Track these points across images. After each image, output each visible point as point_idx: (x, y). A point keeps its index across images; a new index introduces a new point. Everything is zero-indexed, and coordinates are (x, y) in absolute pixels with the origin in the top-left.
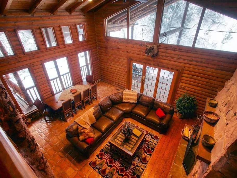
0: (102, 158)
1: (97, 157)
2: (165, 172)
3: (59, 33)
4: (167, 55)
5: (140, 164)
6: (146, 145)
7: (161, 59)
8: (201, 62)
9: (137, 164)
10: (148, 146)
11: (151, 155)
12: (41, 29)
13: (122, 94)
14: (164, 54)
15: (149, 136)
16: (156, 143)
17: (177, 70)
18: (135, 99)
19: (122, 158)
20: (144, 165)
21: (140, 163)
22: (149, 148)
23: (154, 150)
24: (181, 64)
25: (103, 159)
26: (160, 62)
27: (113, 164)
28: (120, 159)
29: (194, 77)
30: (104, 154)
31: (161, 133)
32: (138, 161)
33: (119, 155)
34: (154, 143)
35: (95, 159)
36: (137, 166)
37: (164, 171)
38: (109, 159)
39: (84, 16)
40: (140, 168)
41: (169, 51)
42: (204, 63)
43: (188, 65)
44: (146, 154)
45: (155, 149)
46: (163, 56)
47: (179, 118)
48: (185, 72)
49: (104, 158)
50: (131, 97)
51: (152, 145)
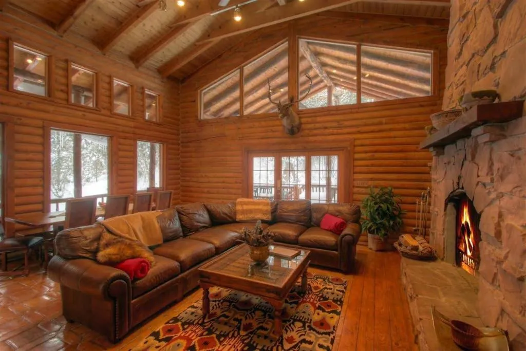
0: (172, 337)
1: (152, 338)
2: (400, 345)
3: (106, 86)
4: (318, 125)
5: (310, 337)
6: (317, 295)
7: (309, 135)
8: (381, 123)
9: (303, 337)
10: (322, 297)
11: (338, 314)
12: (69, 63)
13: (235, 204)
14: (312, 126)
15: (318, 279)
16: (343, 289)
17: (343, 150)
18: (267, 210)
19: (245, 329)
20: (326, 338)
21: (311, 335)
22: (325, 299)
23: (341, 302)
24: (347, 136)
25: (176, 339)
26: (307, 142)
27: (217, 348)
28: (239, 334)
29: (377, 155)
30: (181, 328)
31: (346, 273)
32: (304, 330)
33: (236, 323)
34: (337, 290)
35: (146, 343)
36: (304, 341)
37: (397, 344)
38: (199, 338)
39: (162, 82)
40: (317, 346)
41: (319, 119)
42: (386, 124)
43: (359, 136)
44: (324, 311)
45: (345, 300)
46: (310, 129)
47: (377, 251)
48: (358, 149)
49: (180, 337)
50: (257, 207)
51: (333, 293)
